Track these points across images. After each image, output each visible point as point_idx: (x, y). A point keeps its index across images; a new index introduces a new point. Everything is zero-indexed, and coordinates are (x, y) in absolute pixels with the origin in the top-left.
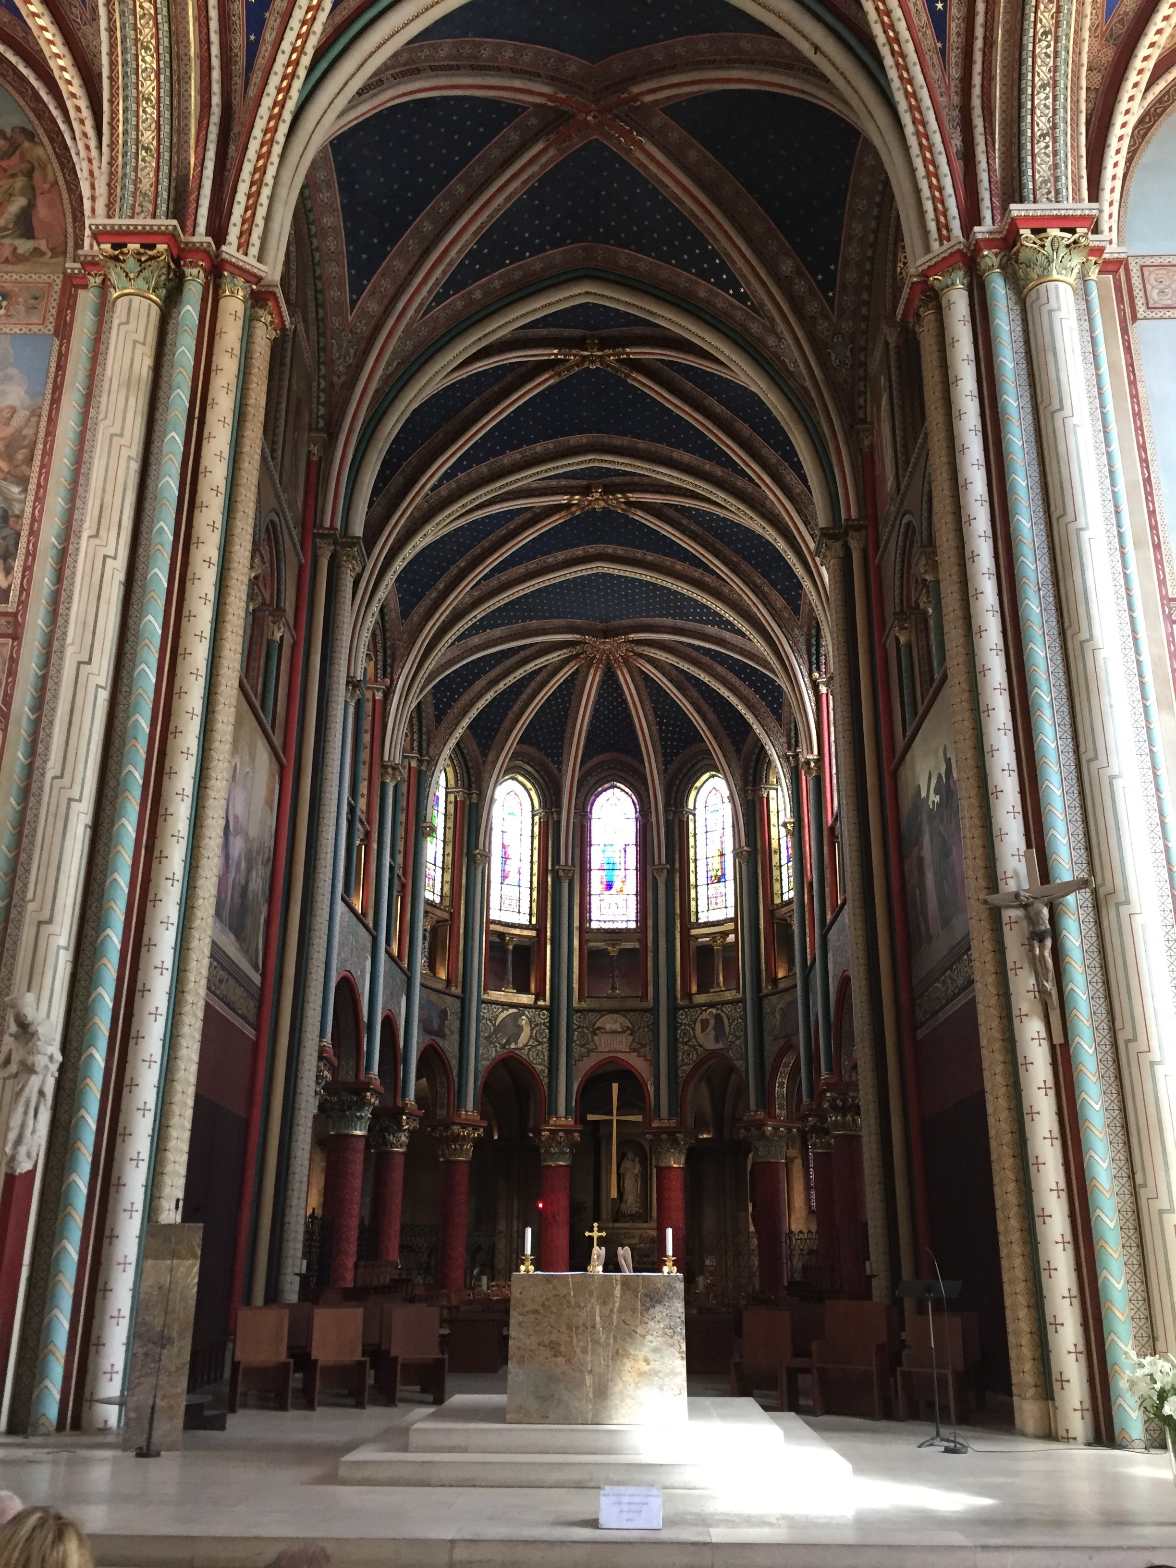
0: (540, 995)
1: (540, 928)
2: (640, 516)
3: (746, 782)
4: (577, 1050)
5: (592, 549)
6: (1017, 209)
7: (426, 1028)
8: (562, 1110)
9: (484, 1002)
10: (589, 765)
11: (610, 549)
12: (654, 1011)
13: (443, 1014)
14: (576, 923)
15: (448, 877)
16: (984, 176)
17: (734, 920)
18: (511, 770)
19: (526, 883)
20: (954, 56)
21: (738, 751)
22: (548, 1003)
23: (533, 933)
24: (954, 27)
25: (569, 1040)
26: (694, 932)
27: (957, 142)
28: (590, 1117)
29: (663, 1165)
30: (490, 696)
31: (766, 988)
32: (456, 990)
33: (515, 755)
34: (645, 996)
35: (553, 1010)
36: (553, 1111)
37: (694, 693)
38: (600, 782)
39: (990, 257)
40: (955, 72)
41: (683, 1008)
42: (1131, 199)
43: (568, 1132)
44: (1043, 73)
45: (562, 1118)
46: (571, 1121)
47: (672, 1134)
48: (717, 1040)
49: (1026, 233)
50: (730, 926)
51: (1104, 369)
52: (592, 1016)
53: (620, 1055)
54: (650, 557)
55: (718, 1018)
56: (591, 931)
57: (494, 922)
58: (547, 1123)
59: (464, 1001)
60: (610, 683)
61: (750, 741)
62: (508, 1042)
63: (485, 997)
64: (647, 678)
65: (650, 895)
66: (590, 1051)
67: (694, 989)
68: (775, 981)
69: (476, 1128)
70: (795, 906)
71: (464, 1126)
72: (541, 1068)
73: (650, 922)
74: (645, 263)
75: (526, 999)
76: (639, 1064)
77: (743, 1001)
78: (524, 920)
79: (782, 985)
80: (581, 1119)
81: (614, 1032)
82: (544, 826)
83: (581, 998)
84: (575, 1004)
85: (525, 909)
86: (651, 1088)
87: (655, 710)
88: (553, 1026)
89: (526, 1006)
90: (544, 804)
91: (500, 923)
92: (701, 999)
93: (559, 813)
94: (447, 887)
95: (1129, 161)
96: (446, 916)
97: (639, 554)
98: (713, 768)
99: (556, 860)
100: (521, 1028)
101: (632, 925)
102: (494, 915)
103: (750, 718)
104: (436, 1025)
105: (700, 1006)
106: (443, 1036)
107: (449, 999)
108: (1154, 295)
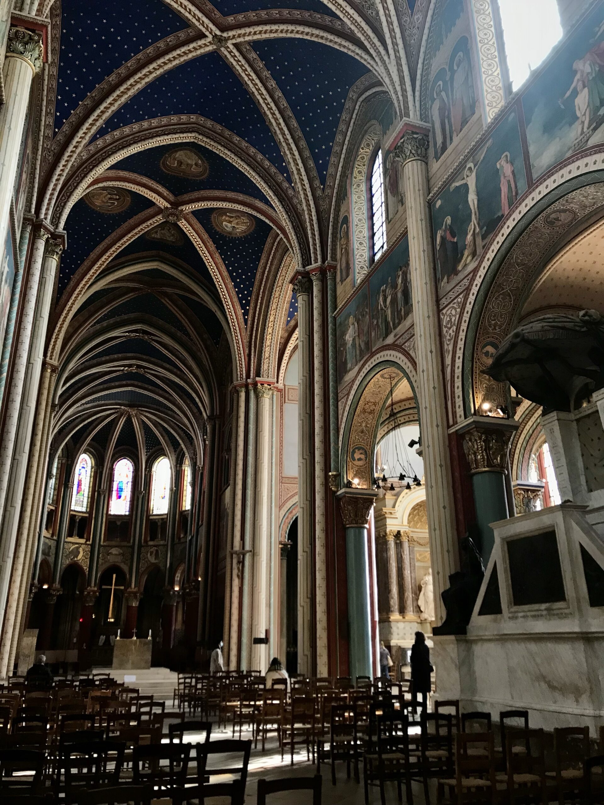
0: (88, 539)
1: (90, 513)
2: (148, 376)
3: (177, 463)
4: (100, 561)
5: (129, 382)
6: (257, 379)
7: (44, 553)
8: (93, 585)
9: (66, 542)
10: (117, 450)
11: (136, 383)
12: (133, 547)
13: (50, 547)
14: (105, 512)
15: (56, 493)
16: (252, 364)
17: (167, 514)
18: (85, 452)
19: (86, 495)
20: (248, 330)
21: (175, 451)
22: (91, 542)
23: (87, 515)
24: (249, 322)
25: (98, 557)
26: (151, 517)
27: (247, 352)
28: (104, 587)
29: (130, 605)
30: (81, 426)
31: (176, 541)
32: (55, 538)
33: (89, 445)
34: (129, 542)
35: (93, 546)
36: (89, 585)
37: (161, 429)
38: (120, 457)
39: (250, 387)
40: (248, 333)
41: (143, 546)
42: (289, 369)
43: (94, 592)
44: (268, 343)
45: (93, 588)
46: (96, 589)
47: (135, 593)
48: (155, 559)
49: (259, 384)
50: (165, 516)
51: (274, 419)
52: (108, 548)
53: (118, 564)
54: (150, 387)
55: (157, 551)
56: (111, 515)
57: (72, 511)
58: (86, 589)
59: (58, 542)
60: (129, 422)
61: (180, 448)
62: (74, 558)
63: (66, 540)
64: (143, 421)
65: (135, 502)
66: (106, 562)
67: (149, 539)
68: (179, 539)
69: (58, 591)
70: (190, 512)
71: (54, 590)
72: (86, 568)
73: (134, 513)
74: (161, 322)
75: (83, 541)
76: (125, 568)
77: (167, 545)
78: (84, 510)
79: (182, 540)
80: (100, 588)
81: (116, 555)
82: (96, 473)
83: (104, 542)
84: (102, 543)
85: (85, 505)
86: (128, 576)
87: (145, 432)
88: (92, 552)
89: (82, 544)
90: (96, 464)
91: (75, 511)
92: (151, 543)
93: (103, 468)
94: (55, 497)
95: (290, 358)
96: (53, 508)
97: (146, 386)
98: (165, 455)
99: (100, 487)
100: (79, 553)
101: (127, 513)
102: (72, 508)
103: (180, 441)
104: (47, 551)
105: (151, 546)
106: (49, 556)
107: (53, 541)
108: (290, 397)
